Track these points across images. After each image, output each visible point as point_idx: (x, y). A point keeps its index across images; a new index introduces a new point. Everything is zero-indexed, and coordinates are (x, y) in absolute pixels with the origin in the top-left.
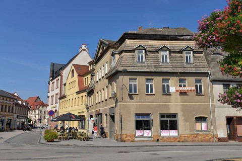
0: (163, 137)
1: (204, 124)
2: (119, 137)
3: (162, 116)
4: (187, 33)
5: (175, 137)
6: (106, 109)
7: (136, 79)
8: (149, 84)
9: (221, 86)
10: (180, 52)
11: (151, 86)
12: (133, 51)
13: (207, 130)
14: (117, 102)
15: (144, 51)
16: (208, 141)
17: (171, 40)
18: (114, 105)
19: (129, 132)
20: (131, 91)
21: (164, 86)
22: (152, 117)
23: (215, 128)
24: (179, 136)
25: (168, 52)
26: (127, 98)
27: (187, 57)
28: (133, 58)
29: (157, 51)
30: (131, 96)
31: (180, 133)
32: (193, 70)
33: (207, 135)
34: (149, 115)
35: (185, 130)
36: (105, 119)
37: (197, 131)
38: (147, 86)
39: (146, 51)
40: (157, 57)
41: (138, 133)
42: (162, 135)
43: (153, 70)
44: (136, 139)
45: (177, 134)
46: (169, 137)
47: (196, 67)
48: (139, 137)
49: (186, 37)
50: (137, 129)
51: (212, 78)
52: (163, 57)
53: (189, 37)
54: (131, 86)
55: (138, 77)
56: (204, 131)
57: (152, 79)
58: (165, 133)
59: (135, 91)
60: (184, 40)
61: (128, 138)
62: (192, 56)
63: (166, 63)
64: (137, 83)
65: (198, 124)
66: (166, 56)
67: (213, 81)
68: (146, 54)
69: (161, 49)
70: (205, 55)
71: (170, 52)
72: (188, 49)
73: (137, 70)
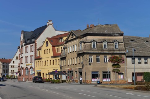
0: (104, 82)
1: (122, 76)
2: (85, 81)
3: (104, 72)
4: (117, 33)
5: (109, 82)
6: (76, 69)
7: (92, 56)
8: (98, 58)
9: (131, 59)
10: (113, 43)
11: (99, 59)
12: (91, 42)
13: (123, 79)
14: (83, 66)
15: (96, 43)
16: (124, 83)
17: (109, 36)
18: (82, 67)
19: (89, 80)
20: (90, 61)
21: (104, 59)
22: (99, 73)
23: (127, 78)
24: (111, 81)
25: (107, 43)
26: (88, 64)
27: (115, 45)
28: (91, 46)
29: (102, 42)
30: (90, 64)
31: (111, 80)
32: (118, 52)
33: (123, 81)
34: (98, 72)
35: (114, 78)
36: (75, 74)
37: (119, 79)
38: (97, 59)
39: (97, 42)
40: (102, 45)
41: (93, 80)
42: (103, 81)
43: (100, 52)
44: (92, 82)
45: (109, 80)
46: (106, 82)
47: (119, 50)
48: (93, 81)
49: (116, 35)
50: (93, 78)
51: (126, 55)
52: (104, 45)
53: (117, 35)
54: (90, 59)
55: (93, 55)
56: (122, 79)
57: (99, 56)
58: (104, 80)
59: (92, 61)
60: (115, 36)
61: (89, 82)
62: (118, 45)
63: (106, 48)
64: (92, 58)
65: (120, 76)
66: (106, 45)
67: (127, 57)
68: (97, 44)
69: (104, 42)
70: (124, 44)
71: (108, 43)
72: (116, 41)
73: (92, 52)
